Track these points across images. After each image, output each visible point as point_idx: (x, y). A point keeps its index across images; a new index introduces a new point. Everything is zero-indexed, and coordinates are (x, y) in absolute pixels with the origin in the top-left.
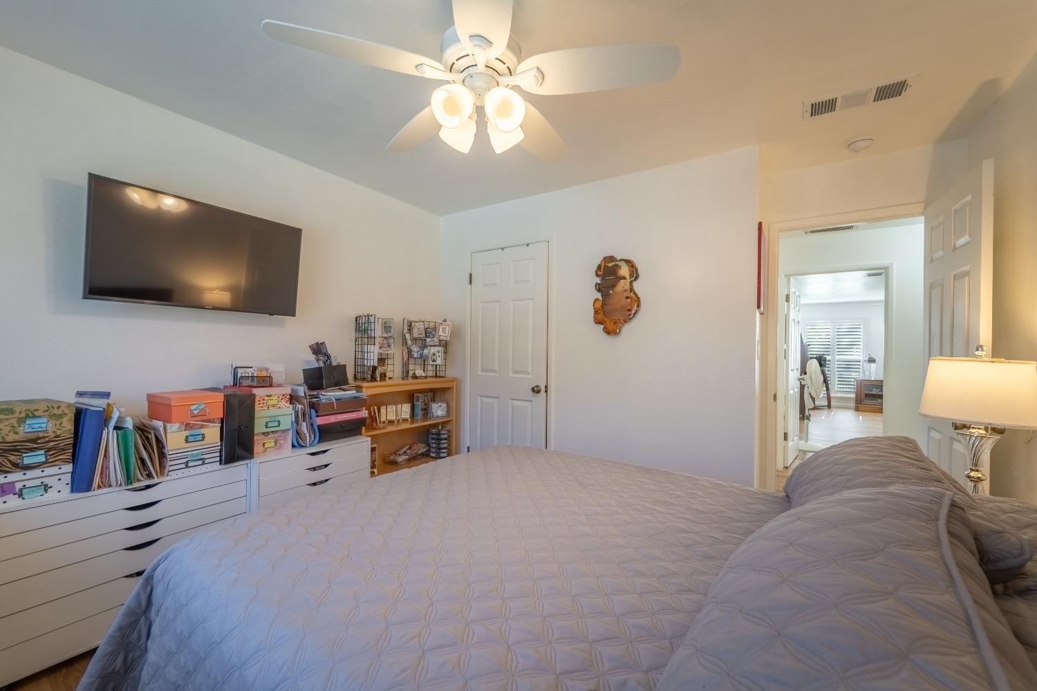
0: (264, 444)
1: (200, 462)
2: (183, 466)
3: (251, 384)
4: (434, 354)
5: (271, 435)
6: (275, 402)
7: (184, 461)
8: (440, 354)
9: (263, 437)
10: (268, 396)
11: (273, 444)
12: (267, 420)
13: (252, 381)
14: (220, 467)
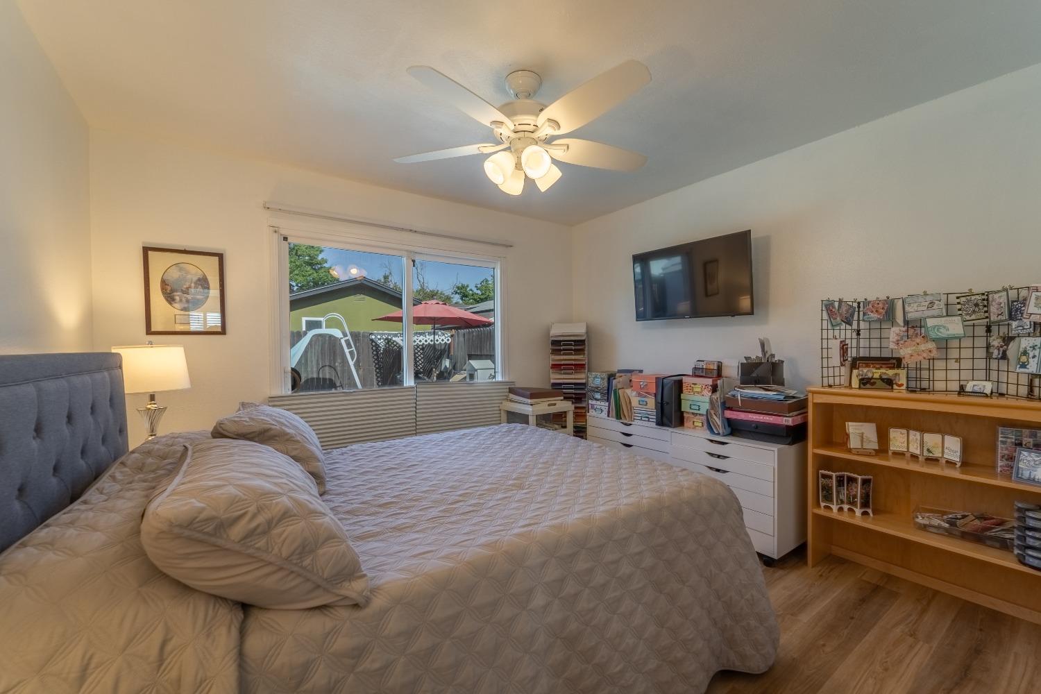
0: (694, 422)
1: (647, 419)
2: (640, 418)
3: (701, 374)
4: (1025, 353)
5: (698, 417)
6: (699, 390)
7: (640, 415)
8: (1036, 353)
9: (693, 416)
10: (693, 384)
11: (700, 425)
12: (691, 403)
13: (702, 372)
14: (656, 426)
